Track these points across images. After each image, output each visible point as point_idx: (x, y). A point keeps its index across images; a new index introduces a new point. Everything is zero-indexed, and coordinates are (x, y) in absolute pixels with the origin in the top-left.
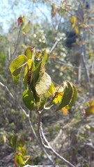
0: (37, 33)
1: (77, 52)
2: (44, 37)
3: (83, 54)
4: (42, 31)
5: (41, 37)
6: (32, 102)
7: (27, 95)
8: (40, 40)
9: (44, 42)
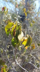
0: (7, 15)
1: (24, 24)
2: (10, 17)
3: (27, 25)
4: (10, 14)
5: (9, 17)
6: (15, 44)
7: (13, 40)
8: (9, 18)
9: (11, 19)
